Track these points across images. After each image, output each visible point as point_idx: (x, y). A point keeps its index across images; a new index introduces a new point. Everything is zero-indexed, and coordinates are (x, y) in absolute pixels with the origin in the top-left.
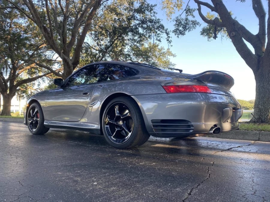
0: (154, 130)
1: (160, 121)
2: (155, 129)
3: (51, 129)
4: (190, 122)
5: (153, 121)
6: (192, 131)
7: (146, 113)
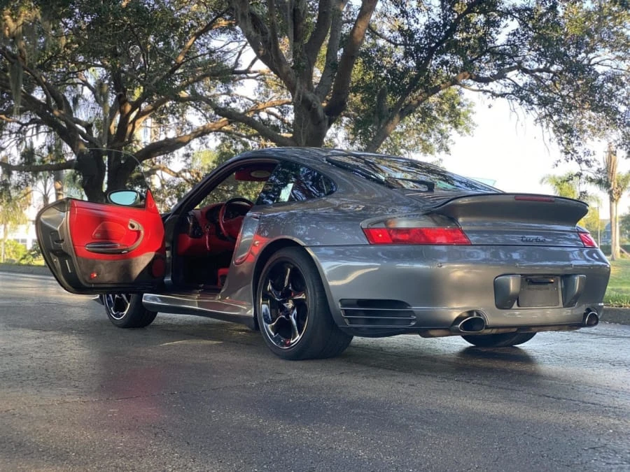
0: (346, 321)
1: (355, 302)
2: (349, 318)
3: (159, 314)
4: (409, 306)
5: (344, 302)
6: (413, 324)
7: (331, 283)
